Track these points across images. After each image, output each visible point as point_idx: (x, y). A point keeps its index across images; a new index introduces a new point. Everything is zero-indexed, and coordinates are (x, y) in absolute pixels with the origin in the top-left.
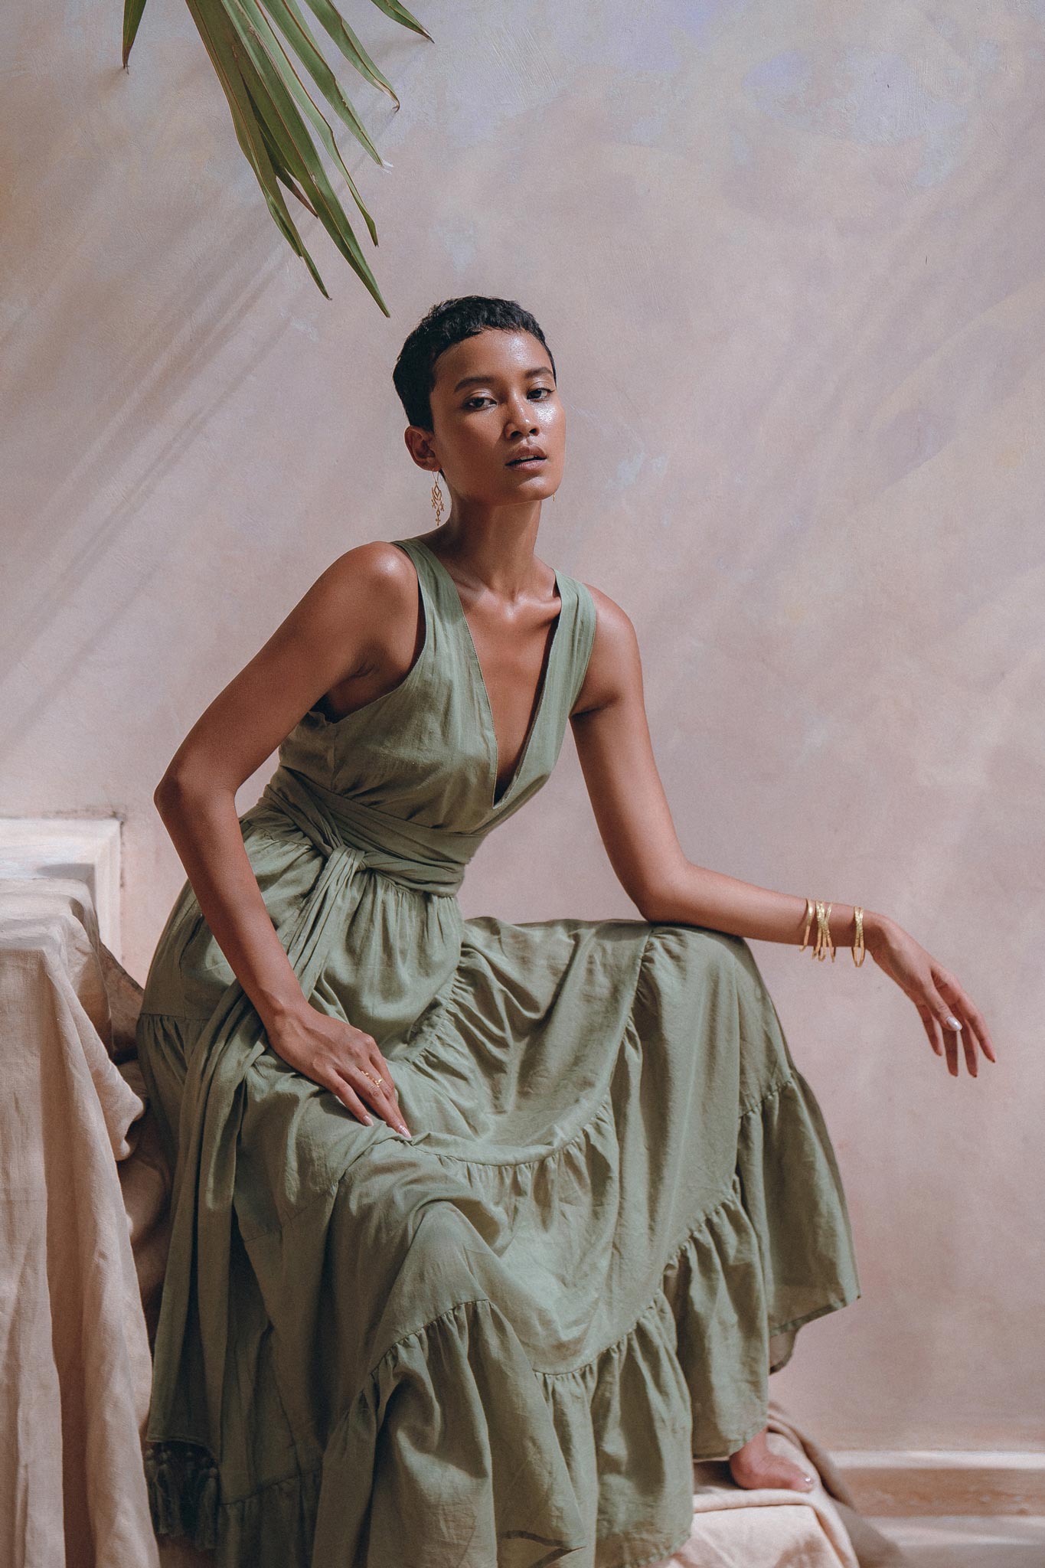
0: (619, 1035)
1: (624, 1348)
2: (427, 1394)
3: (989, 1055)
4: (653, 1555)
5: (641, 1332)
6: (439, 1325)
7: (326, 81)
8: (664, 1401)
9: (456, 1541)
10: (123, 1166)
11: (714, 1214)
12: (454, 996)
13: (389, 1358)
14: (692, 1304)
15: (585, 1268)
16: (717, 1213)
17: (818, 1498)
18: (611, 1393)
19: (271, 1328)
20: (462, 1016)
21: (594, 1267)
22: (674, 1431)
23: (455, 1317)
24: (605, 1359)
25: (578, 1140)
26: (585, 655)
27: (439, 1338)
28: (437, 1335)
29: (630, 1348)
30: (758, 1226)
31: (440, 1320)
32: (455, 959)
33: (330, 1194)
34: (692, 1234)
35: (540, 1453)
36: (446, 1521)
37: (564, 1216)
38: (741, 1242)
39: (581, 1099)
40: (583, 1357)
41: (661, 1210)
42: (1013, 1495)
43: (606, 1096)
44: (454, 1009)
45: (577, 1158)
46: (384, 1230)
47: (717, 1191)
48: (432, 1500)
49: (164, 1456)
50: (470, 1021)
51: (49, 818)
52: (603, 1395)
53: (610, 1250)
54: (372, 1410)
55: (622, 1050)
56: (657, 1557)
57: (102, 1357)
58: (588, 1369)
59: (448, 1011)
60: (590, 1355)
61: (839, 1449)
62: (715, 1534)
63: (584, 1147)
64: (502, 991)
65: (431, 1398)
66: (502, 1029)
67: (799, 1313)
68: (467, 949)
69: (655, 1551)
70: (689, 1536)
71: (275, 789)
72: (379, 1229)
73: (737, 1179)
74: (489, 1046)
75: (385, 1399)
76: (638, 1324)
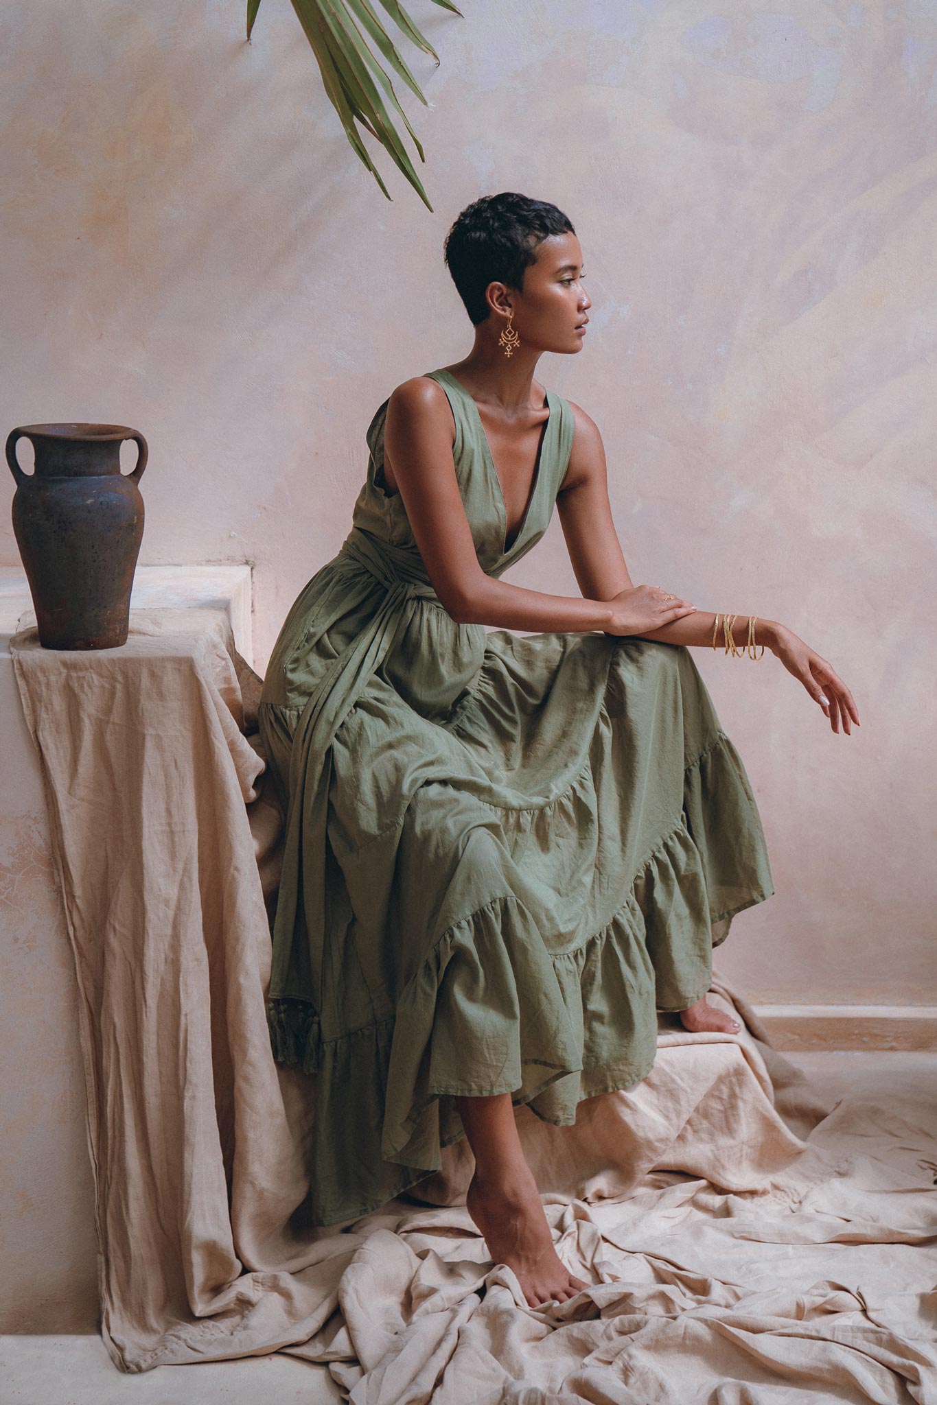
0: (595, 717)
1: (604, 936)
2: (474, 962)
3: (855, 721)
4: (628, 1081)
5: (616, 924)
6: (481, 913)
7: (387, 47)
8: (633, 973)
9: (495, 1064)
10: (251, 807)
11: (669, 839)
12: (480, 688)
13: (447, 936)
14: (656, 904)
15: (574, 883)
16: (671, 838)
17: (743, 1038)
18: (595, 967)
19: (354, 919)
20: (484, 701)
21: (580, 883)
22: (640, 994)
23: (492, 907)
24: (591, 944)
25: (567, 793)
26: (568, 449)
27: (482, 923)
28: (480, 920)
29: (608, 936)
30: (700, 846)
31: (482, 911)
32: (480, 660)
33: (398, 824)
34: (654, 854)
35: (550, 1004)
36: (488, 1048)
37: (559, 847)
38: (688, 859)
39: (569, 764)
40: (574, 944)
41: (630, 837)
42: (885, 1037)
43: (586, 761)
44: (479, 696)
45: (567, 806)
46: (441, 847)
47: (671, 823)
48: (479, 1034)
49: (282, 1008)
50: (491, 705)
51: (201, 565)
52: (590, 969)
53: (593, 869)
54: (434, 973)
55: (597, 726)
56: (630, 1082)
57: (237, 939)
58: (579, 951)
59: (474, 698)
60: (579, 943)
61: (761, 1003)
62: (670, 1063)
63: (572, 798)
64: (513, 684)
65: (477, 964)
66: (513, 710)
67: (732, 906)
68: (489, 654)
69: (629, 1078)
70: (652, 1067)
71: (351, 544)
72: (438, 847)
73: (684, 814)
74: (504, 722)
75: (444, 965)
76: (614, 918)
